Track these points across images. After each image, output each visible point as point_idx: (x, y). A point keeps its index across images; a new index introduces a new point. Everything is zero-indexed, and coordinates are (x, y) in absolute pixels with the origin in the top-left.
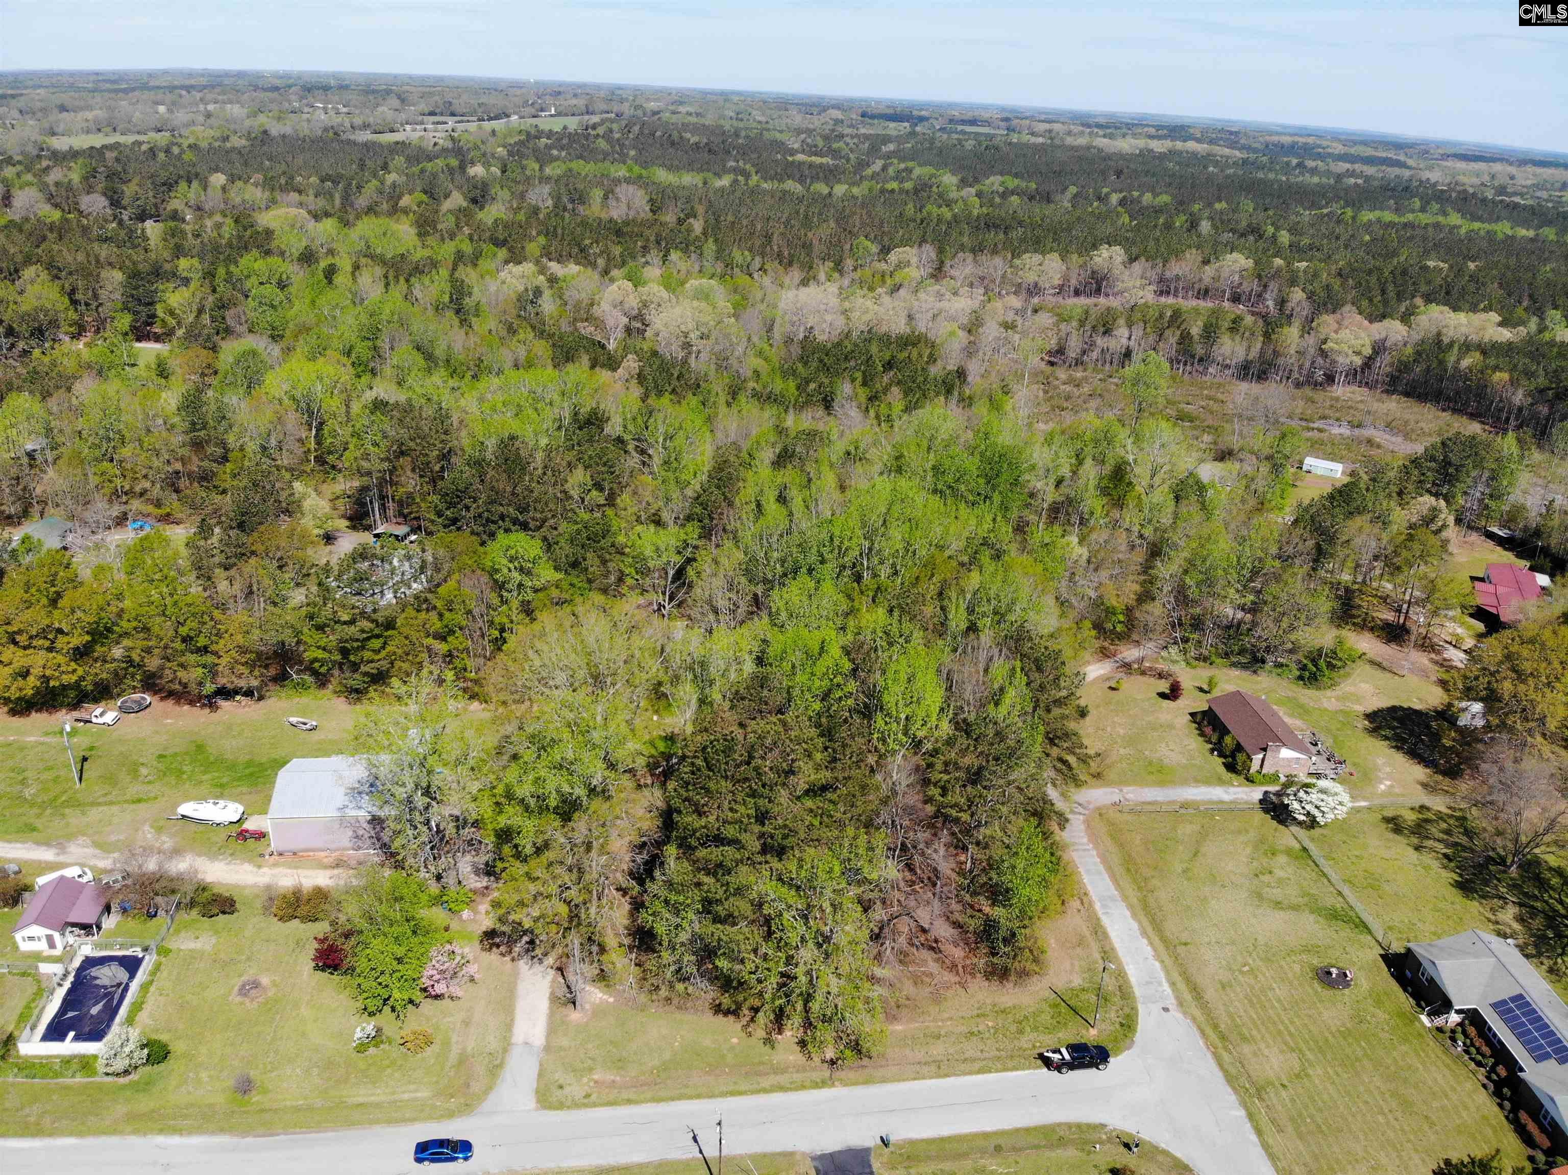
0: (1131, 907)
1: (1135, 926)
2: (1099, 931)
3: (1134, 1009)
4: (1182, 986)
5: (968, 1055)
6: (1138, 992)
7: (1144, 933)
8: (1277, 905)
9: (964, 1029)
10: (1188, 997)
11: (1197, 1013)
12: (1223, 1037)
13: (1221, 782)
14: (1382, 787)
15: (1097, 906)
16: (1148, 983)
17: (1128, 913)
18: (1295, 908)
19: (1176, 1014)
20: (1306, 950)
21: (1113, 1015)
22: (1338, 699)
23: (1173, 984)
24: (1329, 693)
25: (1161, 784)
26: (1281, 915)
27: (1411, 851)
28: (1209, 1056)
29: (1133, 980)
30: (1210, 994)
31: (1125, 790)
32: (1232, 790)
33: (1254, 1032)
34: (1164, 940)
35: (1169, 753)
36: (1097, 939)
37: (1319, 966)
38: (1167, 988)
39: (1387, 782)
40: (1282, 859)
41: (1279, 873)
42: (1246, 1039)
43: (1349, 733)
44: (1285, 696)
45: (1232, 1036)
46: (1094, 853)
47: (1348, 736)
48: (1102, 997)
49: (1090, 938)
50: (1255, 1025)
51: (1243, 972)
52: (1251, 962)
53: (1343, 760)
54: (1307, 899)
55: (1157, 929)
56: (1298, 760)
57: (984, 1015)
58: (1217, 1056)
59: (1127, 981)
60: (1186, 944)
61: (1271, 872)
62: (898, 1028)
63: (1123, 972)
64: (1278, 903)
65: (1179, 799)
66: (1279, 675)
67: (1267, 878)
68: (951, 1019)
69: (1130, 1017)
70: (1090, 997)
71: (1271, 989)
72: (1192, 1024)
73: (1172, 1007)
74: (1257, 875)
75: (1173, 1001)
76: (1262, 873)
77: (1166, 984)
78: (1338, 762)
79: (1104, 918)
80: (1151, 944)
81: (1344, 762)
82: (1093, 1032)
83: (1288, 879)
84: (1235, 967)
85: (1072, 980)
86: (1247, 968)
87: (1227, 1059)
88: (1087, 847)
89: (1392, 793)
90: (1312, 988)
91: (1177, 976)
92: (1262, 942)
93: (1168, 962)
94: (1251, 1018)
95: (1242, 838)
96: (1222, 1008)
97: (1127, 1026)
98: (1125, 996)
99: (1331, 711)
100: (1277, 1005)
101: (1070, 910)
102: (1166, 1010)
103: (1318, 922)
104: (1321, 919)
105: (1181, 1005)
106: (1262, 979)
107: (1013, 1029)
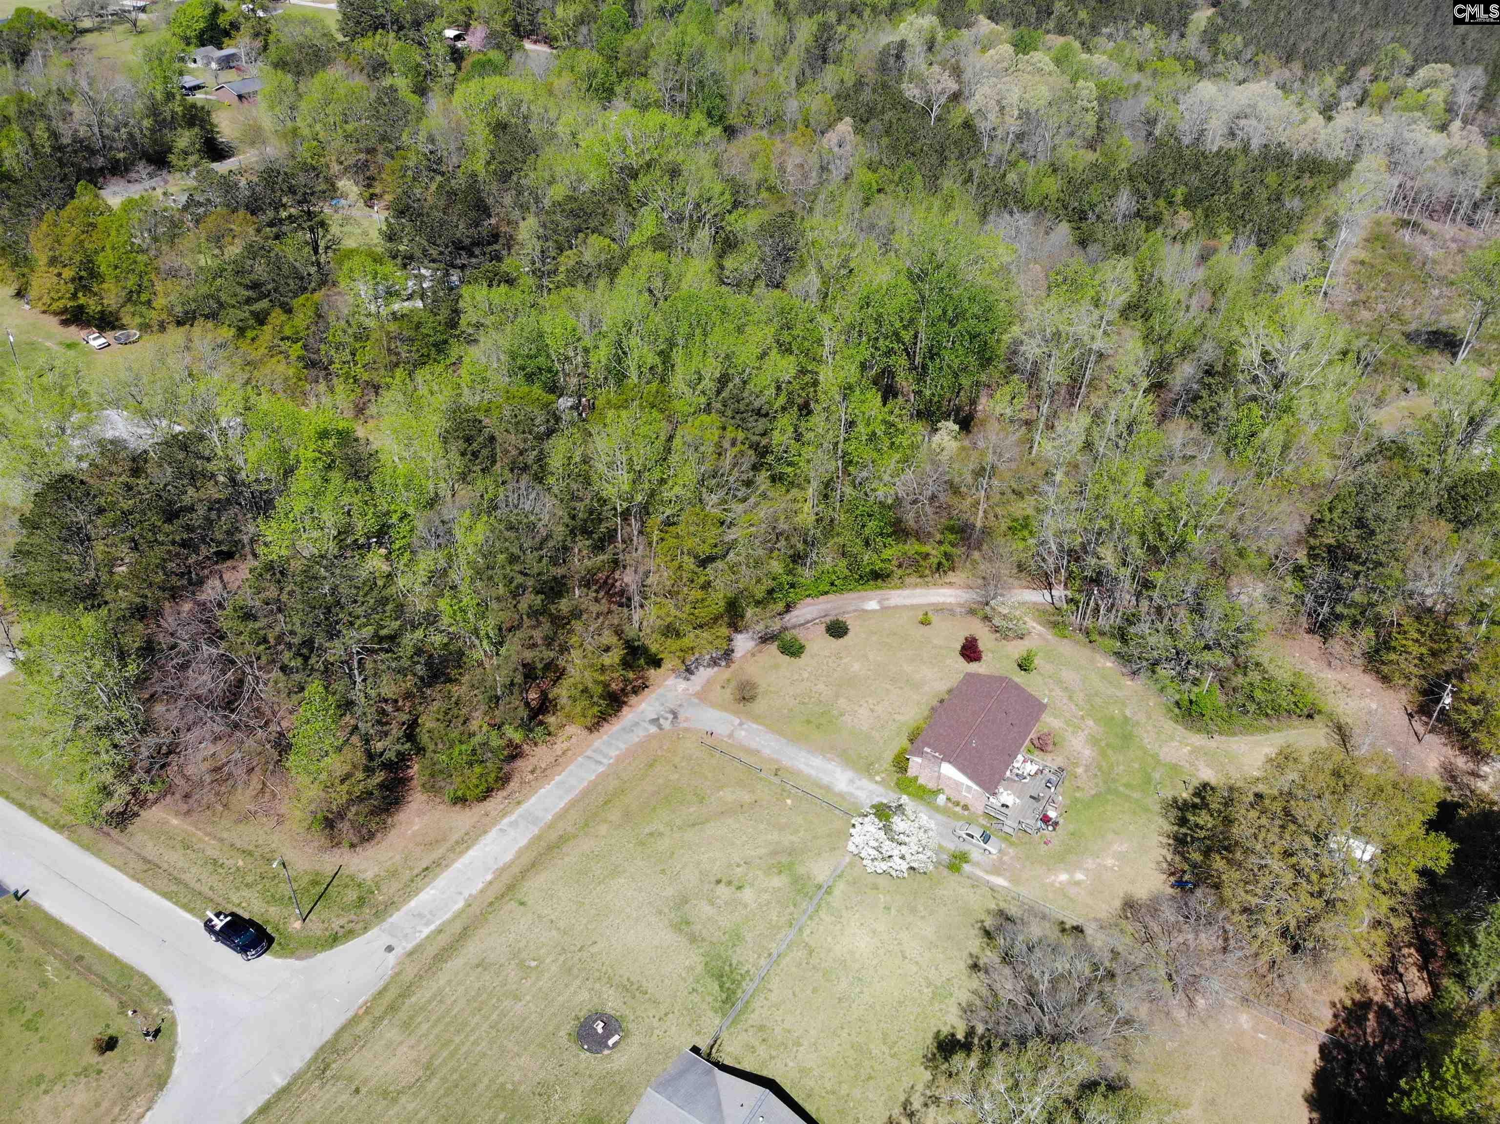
0: (538, 838)
1: (508, 857)
2: (465, 843)
3: (366, 929)
4: (443, 940)
5: (186, 877)
6: (396, 918)
8: (682, 925)
9: (214, 853)
10: (431, 950)
11: (411, 972)
12: (393, 1008)
13: (867, 769)
14: (1064, 877)
15: (506, 821)
16: (420, 916)
17: (523, 842)
18: (693, 939)
19: (392, 958)
21: (342, 921)
22: (1195, 751)
23: (439, 931)
24: (1198, 740)
25: (796, 739)
26: (668, 937)
27: (961, 965)
28: (350, 1014)
29: (413, 903)
30: (455, 964)
31: (750, 725)
32: (865, 783)
33: (425, 1027)
34: (511, 888)
35: (863, 712)
36: (452, 849)
37: (608, 1011)
38: (426, 931)
39: (1079, 876)
40: (778, 882)
41: (748, 894)
42: (407, 1026)
43: (1136, 795)
44: (1126, 717)
45: (403, 1015)
46: (601, 769)
47: (1127, 798)
48: (361, 901)
49: (448, 845)
50: (438, 1020)
51: (521, 965)
52: (548, 961)
53: (1061, 821)
54: (724, 939)
55: (524, 874)
56: (969, 788)
57: (250, 854)
58: (355, 1020)
59: (405, 901)
60: (522, 904)
61: (739, 888)
62: (175, 822)
63: (418, 891)
64: (688, 923)
65: (786, 762)
66: (1162, 690)
67: (723, 891)
68: (222, 840)
69: (350, 934)
70: (352, 895)
71: (517, 998)
72: (387, 978)
73: (399, 951)
74: (719, 882)
75: (409, 946)
76: (729, 883)
77: (432, 927)
78: (1046, 819)
79: (493, 833)
80: (490, 883)
81: (1056, 824)
82: (298, 925)
83: (746, 906)
84: (524, 955)
85: (365, 871)
86: (533, 964)
87: (359, 1029)
88: (605, 761)
89: (1062, 891)
90: (558, 1028)
91: (458, 927)
92: (594, 949)
93: (476, 909)
94: (448, 1011)
95: (774, 836)
96: (442, 982)
97: (334, 940)
98: (382, 913)
99: (1158, 762)
100: (494, 1017)
101: (479, 809)
102: (390, 949)
103: (691, 968)
104: (700, 968)
105: (410, 954)
106: (527, 983)
107: (249, 879)
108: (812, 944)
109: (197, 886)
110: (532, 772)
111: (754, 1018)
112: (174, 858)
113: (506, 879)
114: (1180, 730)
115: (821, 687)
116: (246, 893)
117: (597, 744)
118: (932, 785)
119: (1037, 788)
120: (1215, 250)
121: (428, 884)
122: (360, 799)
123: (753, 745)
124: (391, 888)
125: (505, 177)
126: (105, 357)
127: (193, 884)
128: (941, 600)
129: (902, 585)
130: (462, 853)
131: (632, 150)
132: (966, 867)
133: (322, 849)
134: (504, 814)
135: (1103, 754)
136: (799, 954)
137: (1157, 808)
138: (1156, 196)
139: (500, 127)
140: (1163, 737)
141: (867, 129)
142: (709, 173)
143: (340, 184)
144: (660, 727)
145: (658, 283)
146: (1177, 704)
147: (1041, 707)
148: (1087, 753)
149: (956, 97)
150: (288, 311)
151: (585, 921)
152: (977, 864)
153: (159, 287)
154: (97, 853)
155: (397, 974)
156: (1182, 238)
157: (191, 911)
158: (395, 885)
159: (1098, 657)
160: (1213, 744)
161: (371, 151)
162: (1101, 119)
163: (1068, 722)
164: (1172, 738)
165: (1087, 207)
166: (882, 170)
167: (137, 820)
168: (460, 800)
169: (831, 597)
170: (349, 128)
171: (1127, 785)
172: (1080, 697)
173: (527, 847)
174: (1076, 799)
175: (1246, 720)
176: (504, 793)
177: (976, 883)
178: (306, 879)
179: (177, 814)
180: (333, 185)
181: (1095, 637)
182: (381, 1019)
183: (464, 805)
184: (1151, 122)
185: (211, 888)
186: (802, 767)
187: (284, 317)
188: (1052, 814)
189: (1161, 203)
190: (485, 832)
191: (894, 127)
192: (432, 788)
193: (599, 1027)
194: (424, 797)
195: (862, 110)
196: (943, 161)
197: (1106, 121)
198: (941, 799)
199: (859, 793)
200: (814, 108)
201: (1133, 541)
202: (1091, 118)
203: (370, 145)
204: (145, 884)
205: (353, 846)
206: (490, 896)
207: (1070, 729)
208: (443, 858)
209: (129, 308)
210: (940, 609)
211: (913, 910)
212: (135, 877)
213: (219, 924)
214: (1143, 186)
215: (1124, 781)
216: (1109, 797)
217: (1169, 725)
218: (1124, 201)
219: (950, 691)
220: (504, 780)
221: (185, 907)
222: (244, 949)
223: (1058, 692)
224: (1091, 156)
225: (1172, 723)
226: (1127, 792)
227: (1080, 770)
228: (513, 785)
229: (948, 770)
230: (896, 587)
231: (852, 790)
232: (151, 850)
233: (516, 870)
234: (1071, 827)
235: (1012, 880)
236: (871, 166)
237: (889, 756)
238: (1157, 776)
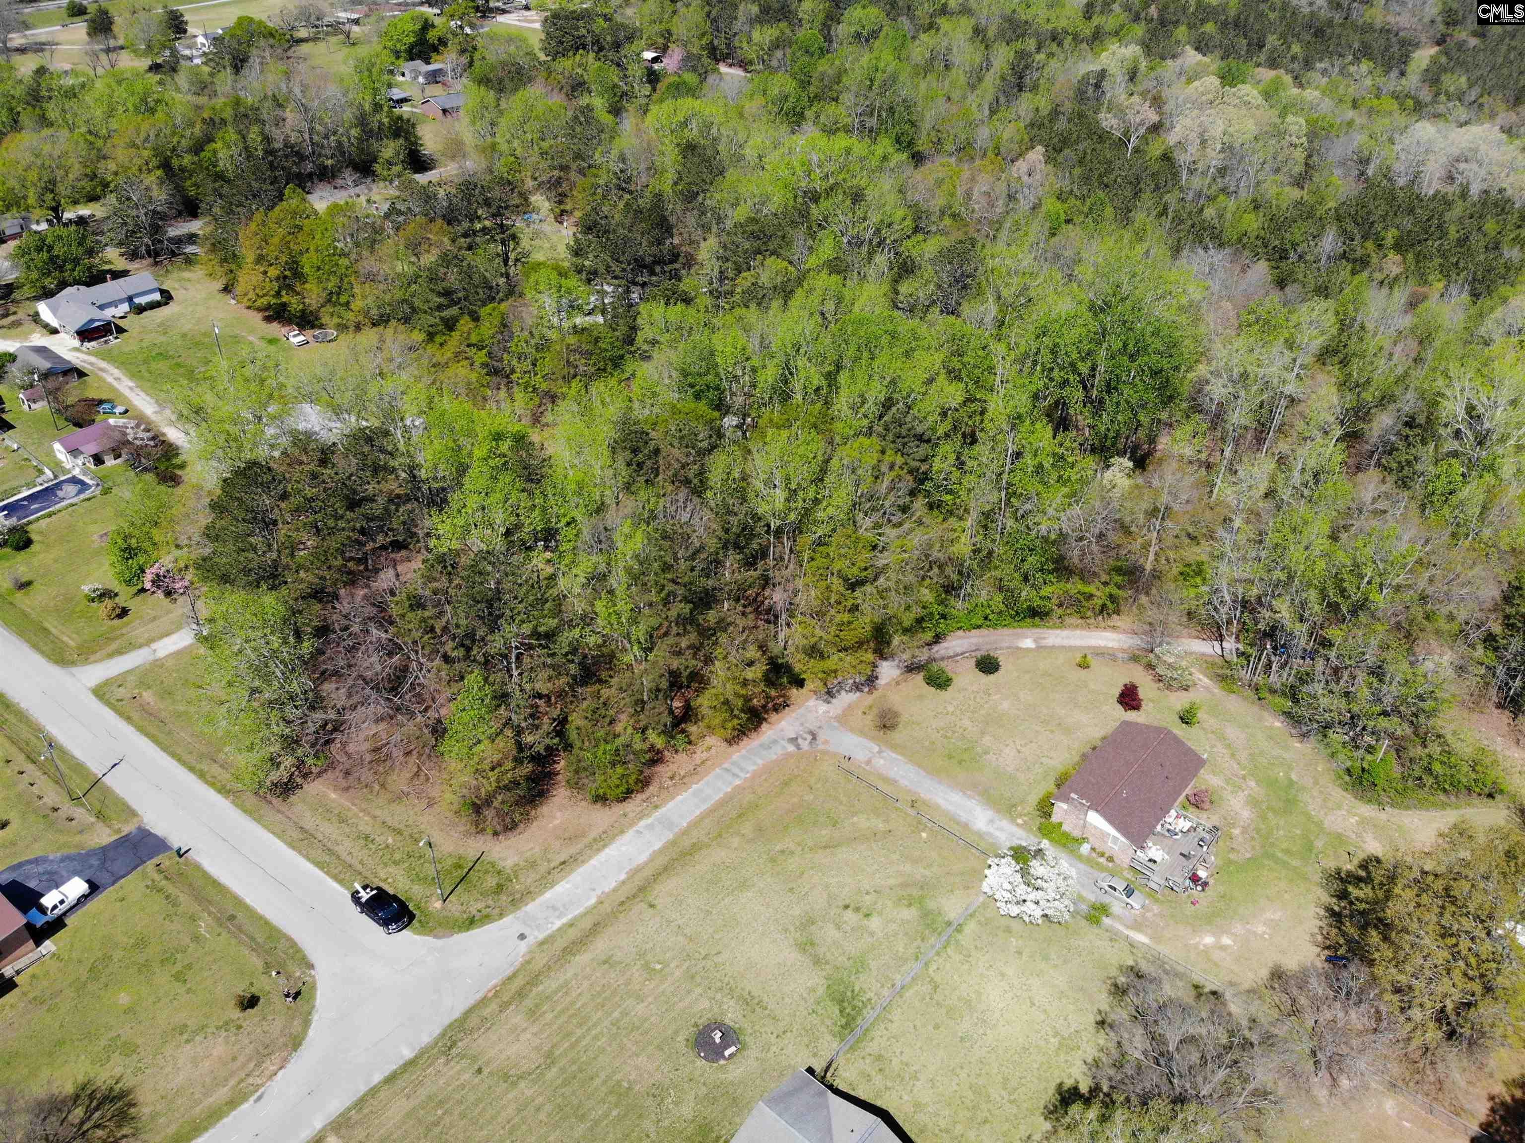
0: (673, 843)
1: (643, 859)
2: (602, 841)
3: (501, 915)
4: (573, 934)
5: (339, 849)
6: (531, 908)
7: (634, 873)
8: (807, 946)
9: (368, 830)
10: (560, 943)
11: (540, 962)
12: (521, 994)
13: (1009, 808)
14: (1209, 940)
15: (643, 823)
16: (554, 908)
17: (658, 846)
18: (817, 961)
19: (523, 946)
20: (750, 1003)
21: (480, 905)
22: (1363, 822)
23: (571, 925)
24: (1367, 810)
25: (937, 773)
26: (793, 956)
27: (1091, 1018)
28: (479, 996)
29: (548, 895)
30: (582, 959)
31: (888, 753)
32: (1005, 823)
33: (549, 1016)
34: (642, 889)
35: (1009, 753)
36: (589, 846)
37: (727, 1021)
38: (558, 924)
39: (1226, 940)
40: (910, 914)
41: (875, 923)
42: (533, 1014)
43: (1294, 863)
44: (1290, 780)
45: (528, 1003)
46: (738, 782)
47: (1285, 864)
48: (499, 888)
49: (586, 841)
50: (563, 1011)
51: (647, 966)
52: (672, 965)
53: (1211, 882)
54: (848, 964)
55: (656, 877)
56: (1115, 839)
57: (399, 832)
58: (483, 1002)
59: (541, 893)
60: (652, 906)
61: (867, 915)
62: (333, 796)
63: (553, 884)
64: (813, 944)
65: (925, 795)
66: (1333, 755)
67: (850, 916)
68: (375, 817)
69: (486, 919)
70: (491, 881)
71: (640, 999)
72: (517, 964)
73: (530, 940)
74: (846, 907)
75: (541, 936)
76: (857, 909)
77: (564, 920)
78: (1195, 879)
79: (630, 834)
80: (623, 882)
81: (1205, 884)
82: (438, 904)
83: (872, 934)
84: (649, 957)
85: (505, 859)
86: (658, 967)
87: (486, 1012)
88: (742, 775)
89: (1206, 953)
90: (676, 1032)
91: (587, 924)
92: (719, 959)
93: (607, 907)
94: (573, 1003)
95: (908, 868)
96: (569, 975)
97: (471, 923)
98: (517, 902)
99: (1322, 829)
100: (616, 1014)
101: (618, 809)
102: (522, 937)
103: (813, 990)
104: (821, 991)
105: (542, 943)
106: (651, 985)
107: (397, 856)
108: (938, 979)
109: (348, 859)
110: (672, 778)
111: (873, 1047)
112: (329, 830)
113: (638, 881)
114: (1348, 799)
115: (966, 722)
116: (392, 869)
117: (735, 757)
118: (1076, 833)
119: (1189, 845)
120: (1425, 298)
121: (563, 878)
122: (507, 788)
123: (892, 774)
124: (528, 879)
125: (690, 197)
126: (302, 353)
127: (344, 855)
128: (1102, 643)
129: (1062, 625)
130: (598, 850)
131: (818, 173)
132: (1106, 921)
133: (467, 834)
134: (641, 816)
135: (1263, 818)
136: (924, 988)
137: (1317, 877)
138: (1365, 238)
139: (689, 149)
140: (1330, 805)
141: (1060, 159)
142: (892, 199)
143: (533, 199)
144: (798, 747)
145: (830, 306)
146: (1348, 771)
147: (1200, 763)
148: (1246, 814)
149: (1156, 128)
150: (476, 318)
151: (711, 931)
152: (1118, 918)
153: (357, 290)
154: (259, 819)
155: (528, 962)
156: (1390, 283)
157: (340, 882)
158: (533, 876)
159: (1266, 714)
160: (1383, 816)
161: (564, 168)
162: (1310, 156)
163: (1227, 781)
164: (1340, 807)
165: (1288, 246)
166: (1072, 201)
167: (299, 792)
168: (601, 799)
169: (984, 631)
170: (545, 145)
171: (1287, 851)
172: (1243, 756)
173: (661, 851)
174: (1230, 862)
175: (1422, 794)
176: (643, 796)
177: (1114, 937)
178: (449, 862)
179: (336, 788)
180: (526, 199)
181: (1265, 694)
182: (507, 1004)
183: (604, 805)
184: (1364, 161)
185: (361, 862)
186: (941, 801)
187: (471, 325)
188: (1202, 874)
189: (1370, 245)
190: (622, 832)
191: (1089, 157)
192: (575, 785)
193: (717, 1036)
194: (568, 793)
195: (1056, 140)
196: (1136, 195)
197: (1315, 158)
198: (1085, 849)
199: (997, 833)
200: (1005, 136)
201: (1313, 595)
202: (1299, 155)
203: (564, 162)
204: (300, 852)
205: (496, 834)
206: (622, 896)
207: (1229, 788)
208: (580, 853)
209: (329, 308)
210: (1100, 653)
211: (1046, 958)
212: (292, 845)
213: (365, 896)
214: (1350, 227)
215: (1284, 845)
216: (1266, 862)
217: (1338, 794)
218: (1330, 242)
219: (1104, 738)
220: (644, 783)
221: (335, 878)
222: (385, 923)
223: (1220, 748)
224: (1296, 194)
225: (1340, 791)
226: (1285, 858)
227: (1236, 832)
228: (652, 789)
229: (1095, 819)
230: (1054, 627)
231: (992, 830)
232: (309, 822)
233: (648, 872)
234: (1221, 888)
235: (1155, 938)
236: (1060, 197)
237: (1033, 799)
238: (1319, 844)
